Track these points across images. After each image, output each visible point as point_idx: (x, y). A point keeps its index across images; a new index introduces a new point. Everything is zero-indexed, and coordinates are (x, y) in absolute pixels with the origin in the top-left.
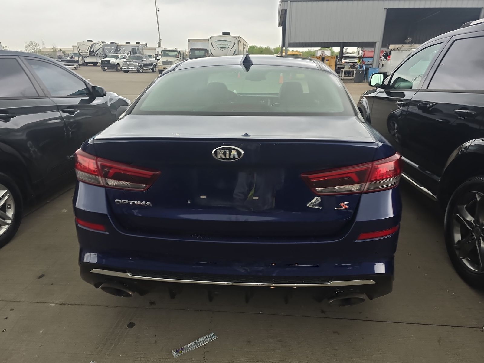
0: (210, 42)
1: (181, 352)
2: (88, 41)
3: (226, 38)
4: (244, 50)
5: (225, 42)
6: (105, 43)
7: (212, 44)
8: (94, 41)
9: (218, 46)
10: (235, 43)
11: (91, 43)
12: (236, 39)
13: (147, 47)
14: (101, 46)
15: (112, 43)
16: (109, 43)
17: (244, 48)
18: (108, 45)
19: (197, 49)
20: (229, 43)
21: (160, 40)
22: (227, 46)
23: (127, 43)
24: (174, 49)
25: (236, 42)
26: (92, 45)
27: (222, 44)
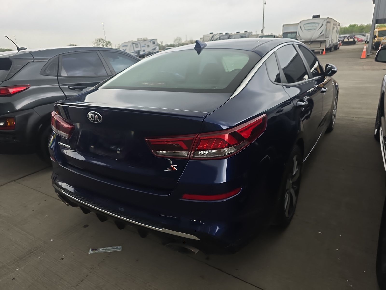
0: (299, 26)
1: (94, 251)
2: (211, 33)
3: (316, 20)
4: (333, 29)
5: (313, 24)
6: (222, 34)
7: (301, 27)
8: (214, 34)
9: (306, 28)
10: (323, 24)
11: (212, 35)
12: (325, 20)
13: (252, 34)
14: (218, 37)
15: (227, 34)
16: (224, 34)
17: (333, 28)
18: (223, 36)
19: (289, 33)
20: (317, 25)
21: (263, 27)
22: (314, 28)
23: (237, 33)
24: (270, 34)
25: (325, 23)
26: (213, 37)
27: (309, 27)
